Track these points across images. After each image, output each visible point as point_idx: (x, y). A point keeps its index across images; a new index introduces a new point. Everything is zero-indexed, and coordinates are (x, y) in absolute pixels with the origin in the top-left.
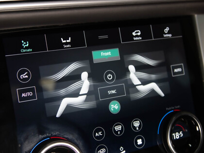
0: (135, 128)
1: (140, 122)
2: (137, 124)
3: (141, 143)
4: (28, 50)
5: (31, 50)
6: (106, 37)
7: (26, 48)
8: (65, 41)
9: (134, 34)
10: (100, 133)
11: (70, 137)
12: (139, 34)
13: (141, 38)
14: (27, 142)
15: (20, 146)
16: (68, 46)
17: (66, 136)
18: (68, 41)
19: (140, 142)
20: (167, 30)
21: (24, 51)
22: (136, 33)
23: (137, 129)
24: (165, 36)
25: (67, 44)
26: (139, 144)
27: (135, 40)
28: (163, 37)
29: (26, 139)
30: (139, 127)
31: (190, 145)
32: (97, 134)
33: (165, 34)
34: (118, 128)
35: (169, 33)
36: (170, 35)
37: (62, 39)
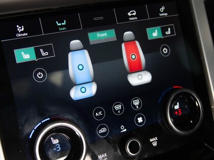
0: (135, 106)
1: (139, 100)
2: (136, 103)
3: (142, 121)
4: (24, 35)
5: (27, 34)
6: (101, 18)
7: (22, 32)
8: (60, 24)
9: (129, 14)
10: (100, 113)
11: (70, 117)
12: (134, 14)
13: (136, 18)
14: (27, 124)
15: (20, 128)
16: (63, 29)
17: (66, 117)
18: (63, 24)
19: (140, 120)
20: (163, 9)
21: (20, 35)
22: (131, 13)
23: (137, 107)
24: (161, 15)
25: (62, 26)
26: (139, 122)
27: (131, 20)
28: (159, 16)
29: (27, 121)
30: (139, 105)
31: (191, 122)
32: (97, 114)
33: (161, 13)
34: (118, 107)
35: (164, 12)
36: (166, 14)
37: (57, 22)
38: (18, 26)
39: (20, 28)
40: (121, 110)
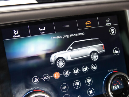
0: (88, 83)
2: (89, 81)
4: (18, 36)
5: (20, 36)
6: (68, 26)
7: (17, 35)
8: (41, 30)
9: (86, 24)
10: (65, 87)
11: (46, 90)
12: (90, 23)
13: (91, 26)
14: (18, 94)
15: (14, 96)
17: (43, 90)
18: (43, 29)
19: (91, 92)
20: (108, 20)
21: (15, 36)
22: (87, 23)
24: (107, 24)
27: (87, 28)
29: (18, 92)
30: (91, 83)
31: (124, 94)
32: (63, 88)
34: (77, 84)
35: (109, 22)
36: (110, 24)
37: (39, 28)
38: (14, 31)
39: (16, 32)
40: (79, 86)
